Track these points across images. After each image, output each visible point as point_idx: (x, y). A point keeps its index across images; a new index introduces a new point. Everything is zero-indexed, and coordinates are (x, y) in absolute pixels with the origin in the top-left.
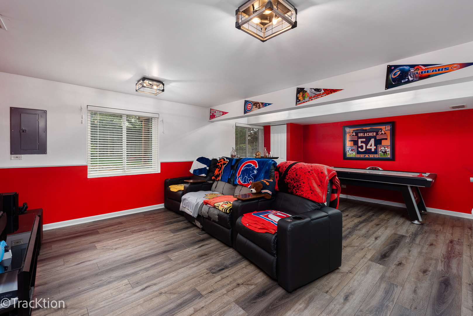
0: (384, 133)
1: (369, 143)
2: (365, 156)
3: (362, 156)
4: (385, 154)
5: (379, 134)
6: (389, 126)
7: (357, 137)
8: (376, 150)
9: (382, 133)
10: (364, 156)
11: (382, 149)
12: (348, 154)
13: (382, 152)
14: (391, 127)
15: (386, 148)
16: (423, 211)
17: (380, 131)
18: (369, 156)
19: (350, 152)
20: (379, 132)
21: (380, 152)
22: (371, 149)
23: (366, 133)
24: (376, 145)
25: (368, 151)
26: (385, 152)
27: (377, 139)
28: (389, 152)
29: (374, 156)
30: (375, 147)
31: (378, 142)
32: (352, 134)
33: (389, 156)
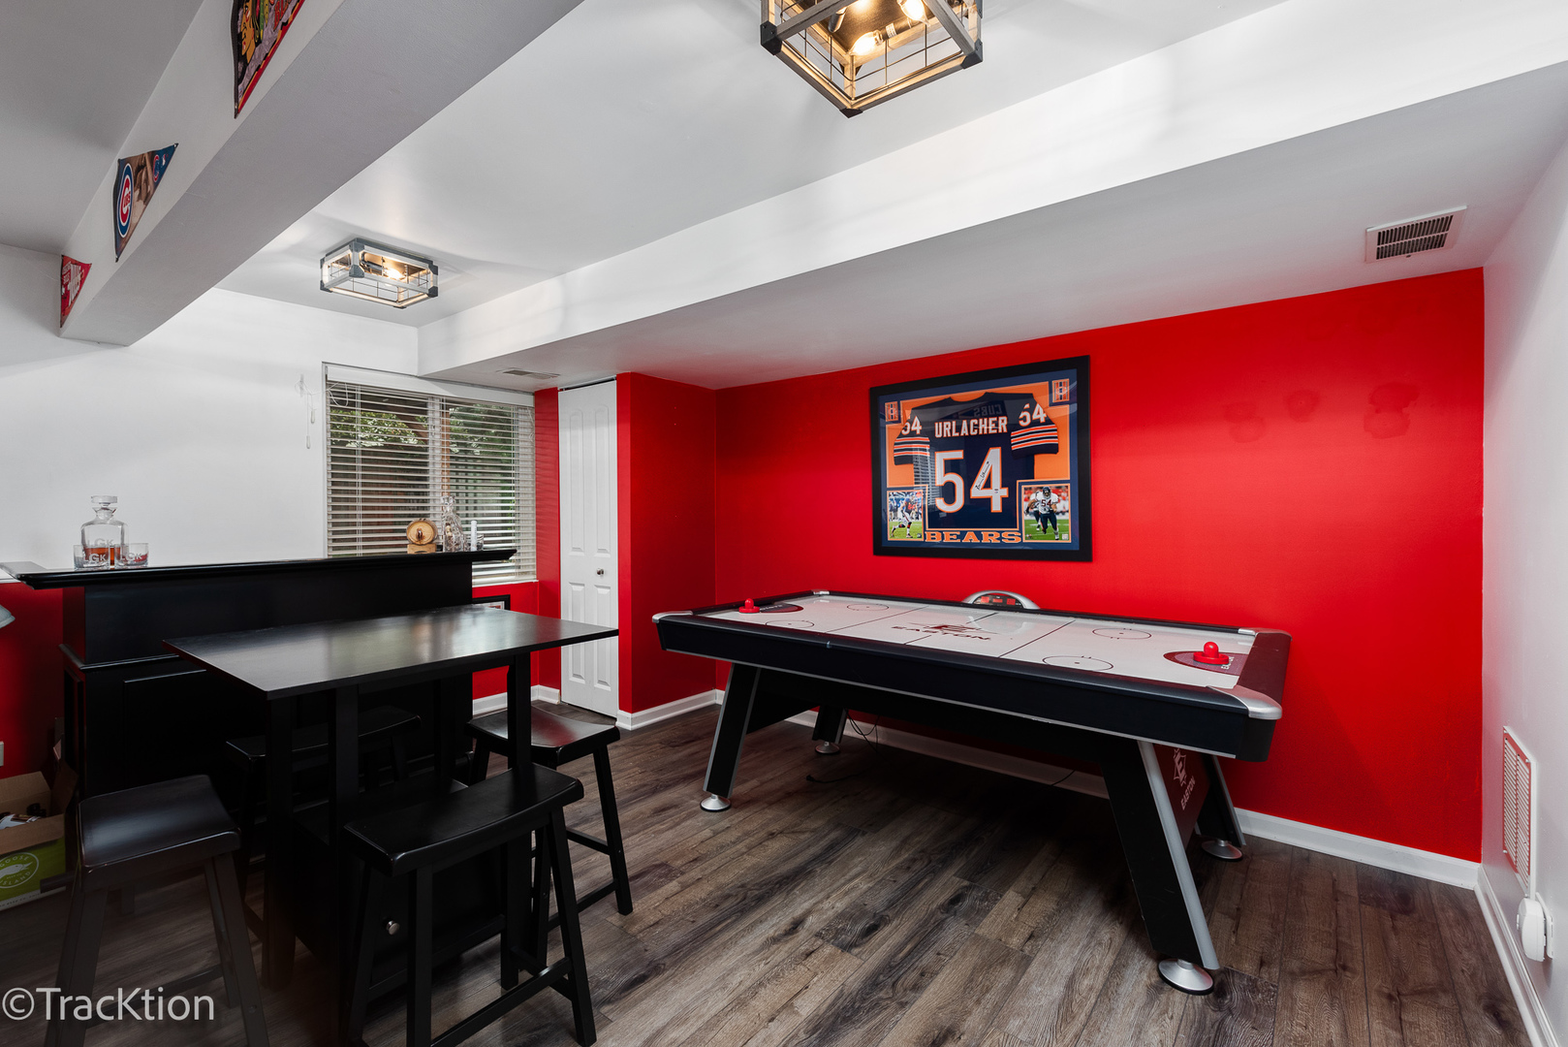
0: (1042, 420)
1: (981, 473)
2: (962, 536)
3: (949, 536)
4: (1049, 524)
5: (1022, 423)
6: (1067, 380)
7: (927, 440)
8: (1009, 503)
9: (1035, 417)
10: (958, 537)
11: (1035, 501)
12: (892, 524)
13: (1037, 514)
14: (1075, 383)
15: (1054, 497)
16: (1223, 844)
17: (1027, 406)
18: (979, 535)
19: (900, 515)
20: (1021, 416)
21: (1026, 517)
22: (988, 501)
23: (965, 423)
24: (1008, 481)
25: (976, 513)
26: (1049, 518)
27: (1014, 448)
28: (1067, 516)
29: (1000, 538)
30: (1005, 492)
31: (1018, 467)
32: (908, 424)
33: (1066, 538)
